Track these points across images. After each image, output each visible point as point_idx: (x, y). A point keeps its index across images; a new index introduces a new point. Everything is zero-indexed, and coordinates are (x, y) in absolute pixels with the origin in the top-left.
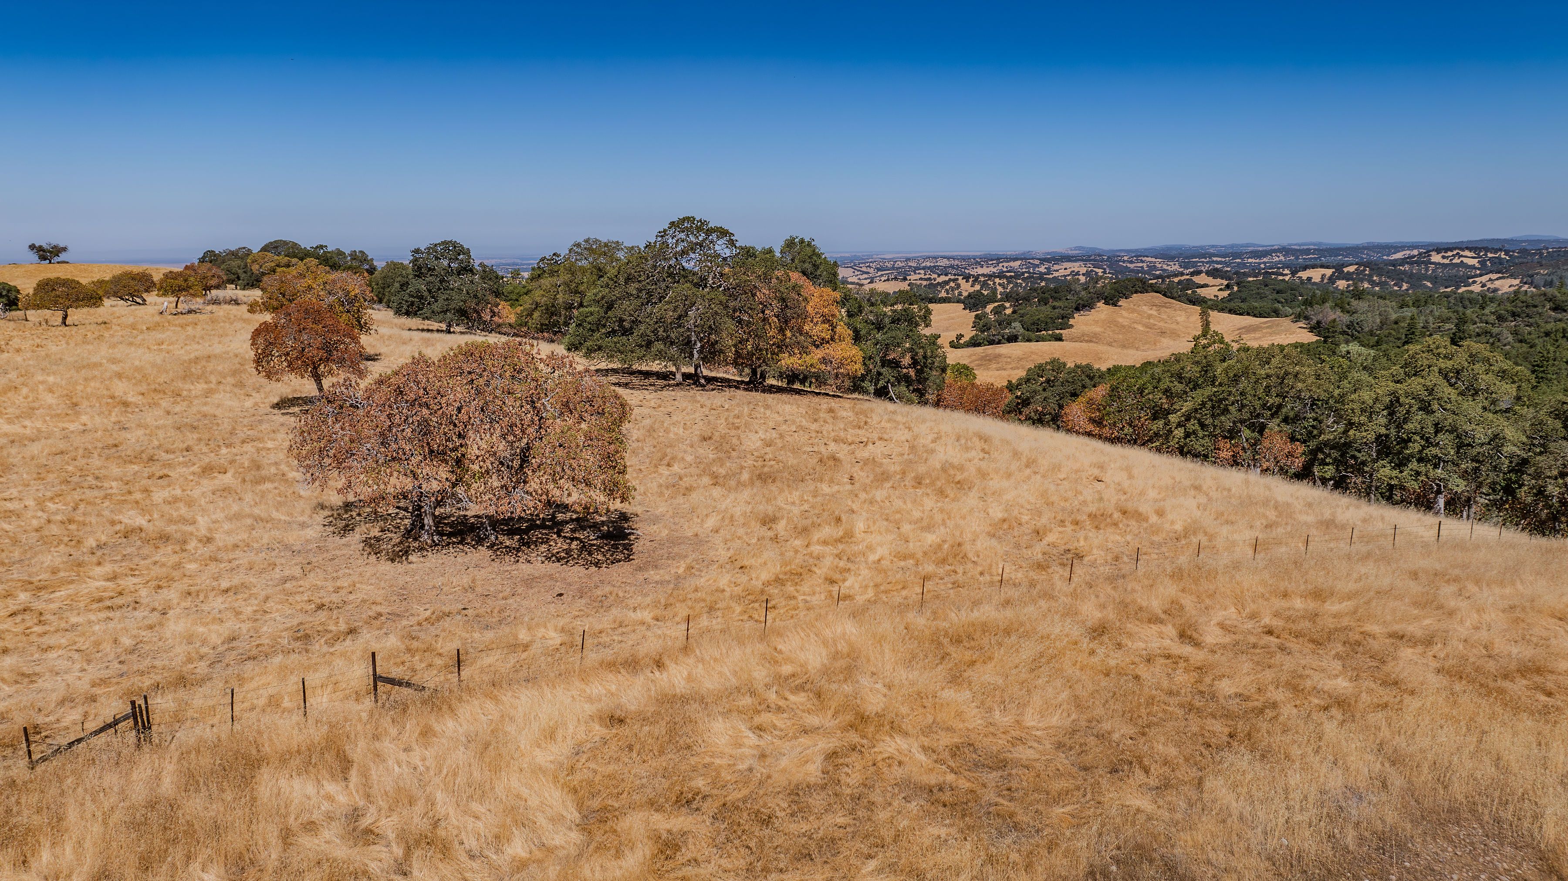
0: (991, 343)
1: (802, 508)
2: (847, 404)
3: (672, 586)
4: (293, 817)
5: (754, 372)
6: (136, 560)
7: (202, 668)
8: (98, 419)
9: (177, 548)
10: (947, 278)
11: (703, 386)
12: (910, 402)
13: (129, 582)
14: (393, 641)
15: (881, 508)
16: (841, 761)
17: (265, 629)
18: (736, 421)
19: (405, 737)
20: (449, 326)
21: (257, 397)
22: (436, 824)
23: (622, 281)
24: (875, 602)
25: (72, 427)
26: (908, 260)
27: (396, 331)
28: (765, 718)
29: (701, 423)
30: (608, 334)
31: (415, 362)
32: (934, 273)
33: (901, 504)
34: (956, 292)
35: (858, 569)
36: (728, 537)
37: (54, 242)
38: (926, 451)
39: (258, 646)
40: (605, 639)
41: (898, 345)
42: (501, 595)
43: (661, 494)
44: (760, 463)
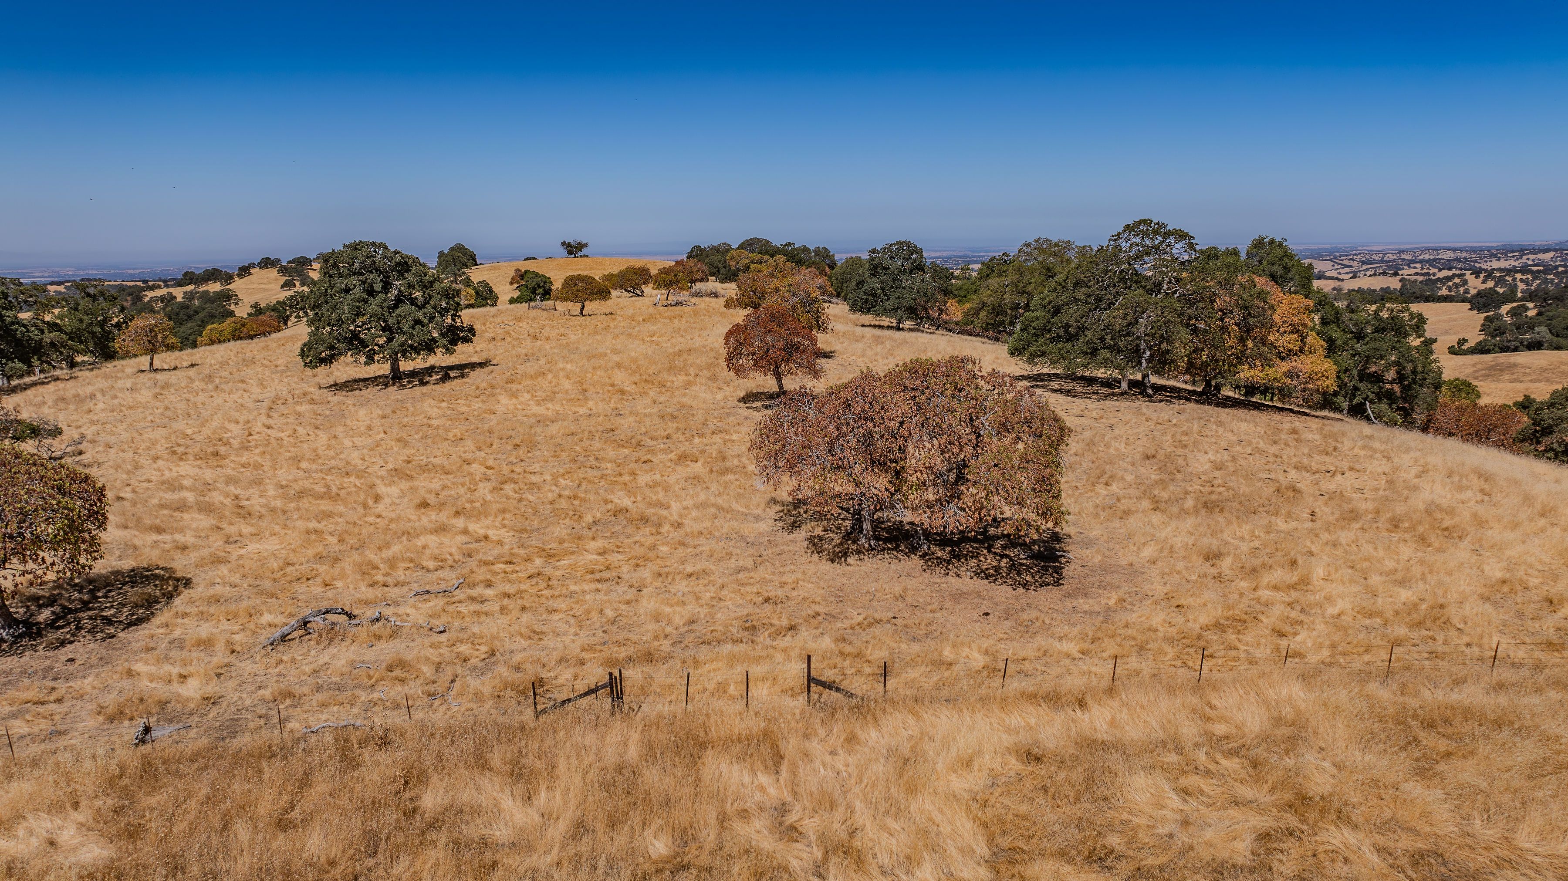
0: (1504, 349)
1: (1252, 545)
2: (1314, 424)
3: (1101, 619)
4: (729, 802)
5: (1208, 384)
6: (622, 538)
7: (666, 645)
8: (601, 406)
9: (654, 531)
10: (1450, 273)
11: (1150, 396)
12: (1393, 424)
13: (614, 558)
14: (827, 643)
15: (1346, 552)
16: (1275, 845)
17: (719, 615)
18: (1184, 438)
19: (832, 740)
20: (899, 322)
21: (728, 390)
22: (852, 834)
23: (1070, 286)
24: (1330, 664)
25: (583, 411)
26: (1402, 252)
27: (850, 328)
28: (1192, 781)
29: (1145, 439)
30: (1052, 340)
31: (864, 377)
32: (1434, 267)
33: (1371, 550)
34: (1462, 289)
35: (1313, 622)
36: (1167, 570)
37: (579, 240)
38: (1408, 488)
39: (712, 631)
40: (1027, 666)
41: (1381, 357)
42: (929, 607)
43: (1097, 516)
44: (1208, 489)
